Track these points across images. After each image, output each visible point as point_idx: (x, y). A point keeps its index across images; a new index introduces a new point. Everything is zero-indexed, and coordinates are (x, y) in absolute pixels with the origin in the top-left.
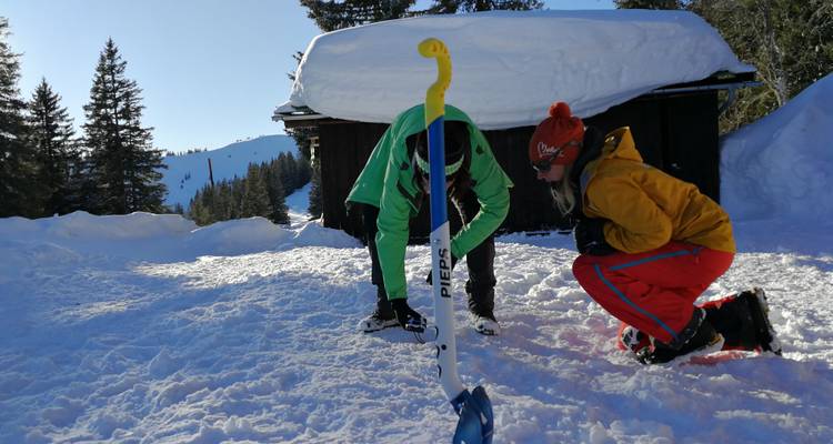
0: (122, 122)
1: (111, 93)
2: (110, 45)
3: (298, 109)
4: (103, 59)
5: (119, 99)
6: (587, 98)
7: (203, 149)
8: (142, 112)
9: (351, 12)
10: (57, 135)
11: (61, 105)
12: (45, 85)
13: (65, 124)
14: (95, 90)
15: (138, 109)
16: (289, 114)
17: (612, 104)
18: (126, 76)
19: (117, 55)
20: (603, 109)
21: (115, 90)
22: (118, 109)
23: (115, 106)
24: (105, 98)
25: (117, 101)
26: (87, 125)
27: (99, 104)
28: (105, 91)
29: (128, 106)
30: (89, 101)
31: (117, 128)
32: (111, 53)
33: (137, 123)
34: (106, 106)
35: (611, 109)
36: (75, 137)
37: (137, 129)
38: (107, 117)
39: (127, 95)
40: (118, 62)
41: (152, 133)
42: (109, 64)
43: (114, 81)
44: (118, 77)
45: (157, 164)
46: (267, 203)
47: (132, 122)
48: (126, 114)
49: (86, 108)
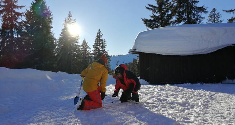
0: (101, 49)
1: (99, 42)
2: (99, 31)
3: (135, 50)
4: (98, 34)
5: (101, 44)
6: (209, 48)
7: (122, 55)
8: (106, 47)
9: (155, 22)
10: (87, 52)
11: (88, 45)
12: (85, 40)
13: (89, 49)
14: (96, 41)
15: (105, 46)
16: (133, 51)
17: (218, 49)
18: (102, 38)
19: (101, 33)
20: (215, 50)
21: (100, 41)
22: (100, 46)
23: (100, 45)
24: (98, 43)
25: (100, 44)
26: (93, 50)
27: (96, 45)
28: (98, 42)
29: (103, 45)
30: (94, 44)
31: (100, 50)
32: (99, 32)
33: (105, 49)
34: (98, 45)
35: (217, 50)
36: (91, 53)
37: (104, 51)
38: (98, 48)
39: (103, 42)
40: (101, 35)
41: (108, 52)
42: (99, 35)
43: (100, 39)
44: (101, 38)
45: (109, 59)
46: (137, 70)
47: (103, 49)
48: (102, 47)
49: (93, 46)
